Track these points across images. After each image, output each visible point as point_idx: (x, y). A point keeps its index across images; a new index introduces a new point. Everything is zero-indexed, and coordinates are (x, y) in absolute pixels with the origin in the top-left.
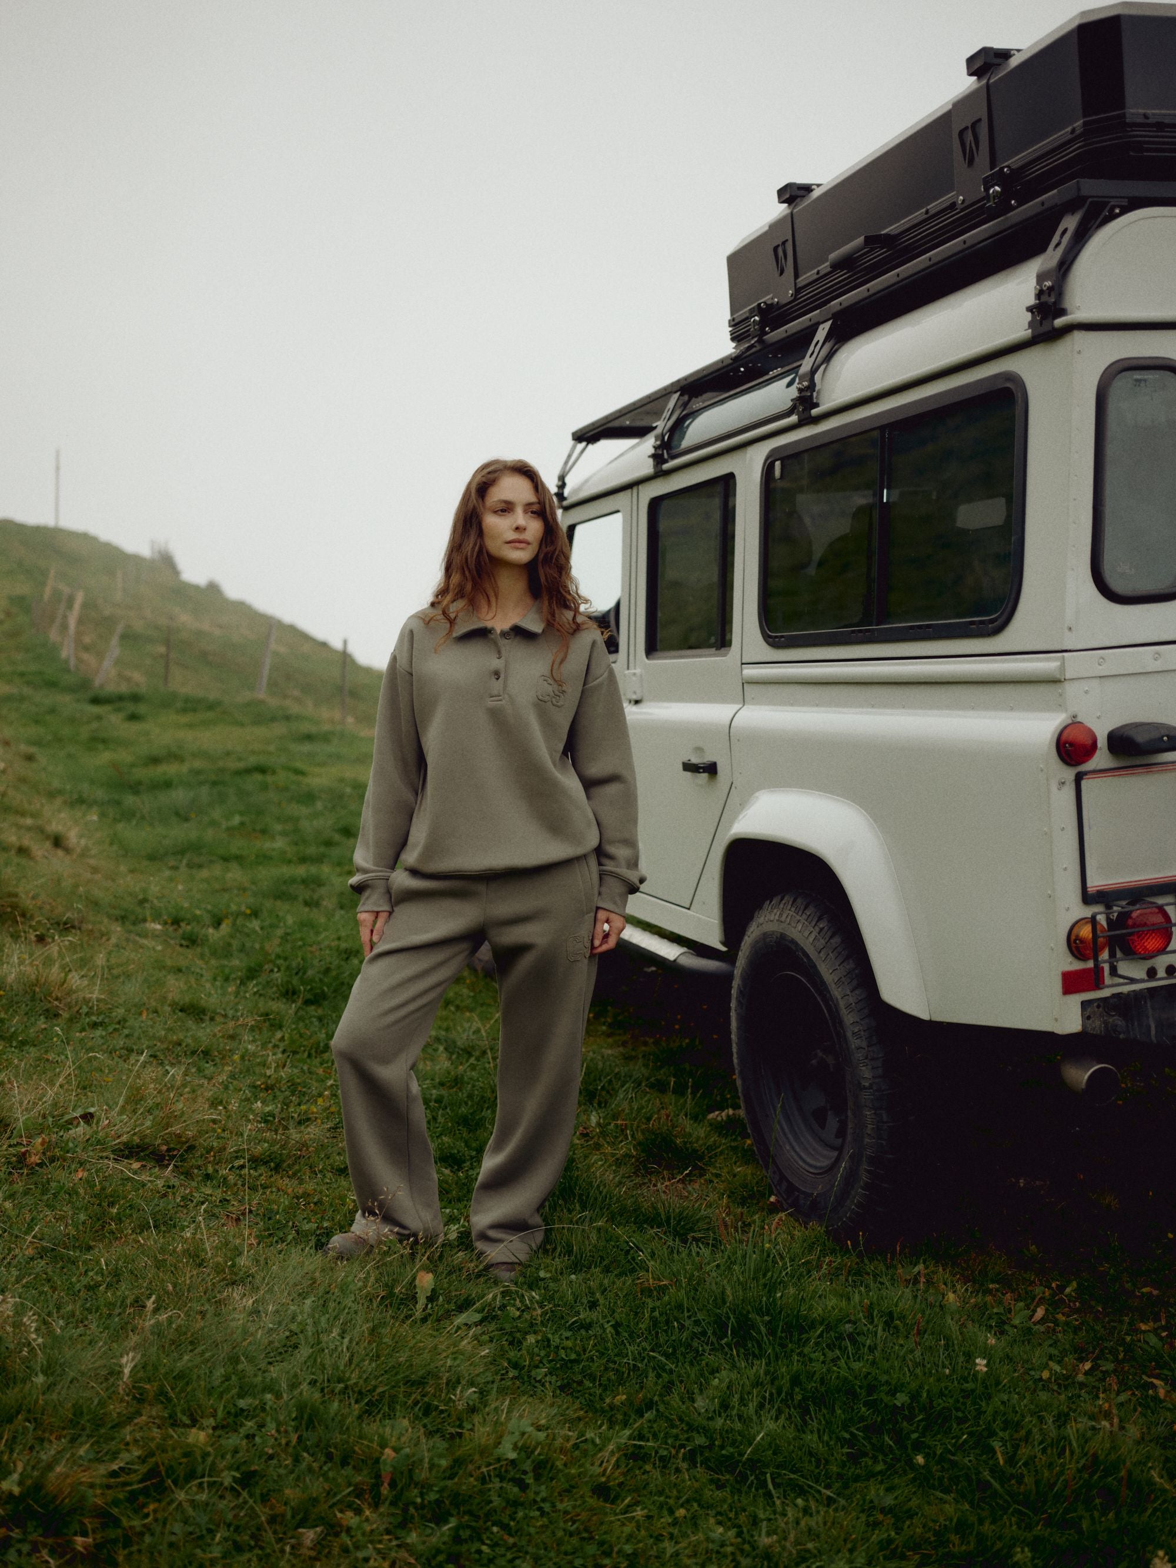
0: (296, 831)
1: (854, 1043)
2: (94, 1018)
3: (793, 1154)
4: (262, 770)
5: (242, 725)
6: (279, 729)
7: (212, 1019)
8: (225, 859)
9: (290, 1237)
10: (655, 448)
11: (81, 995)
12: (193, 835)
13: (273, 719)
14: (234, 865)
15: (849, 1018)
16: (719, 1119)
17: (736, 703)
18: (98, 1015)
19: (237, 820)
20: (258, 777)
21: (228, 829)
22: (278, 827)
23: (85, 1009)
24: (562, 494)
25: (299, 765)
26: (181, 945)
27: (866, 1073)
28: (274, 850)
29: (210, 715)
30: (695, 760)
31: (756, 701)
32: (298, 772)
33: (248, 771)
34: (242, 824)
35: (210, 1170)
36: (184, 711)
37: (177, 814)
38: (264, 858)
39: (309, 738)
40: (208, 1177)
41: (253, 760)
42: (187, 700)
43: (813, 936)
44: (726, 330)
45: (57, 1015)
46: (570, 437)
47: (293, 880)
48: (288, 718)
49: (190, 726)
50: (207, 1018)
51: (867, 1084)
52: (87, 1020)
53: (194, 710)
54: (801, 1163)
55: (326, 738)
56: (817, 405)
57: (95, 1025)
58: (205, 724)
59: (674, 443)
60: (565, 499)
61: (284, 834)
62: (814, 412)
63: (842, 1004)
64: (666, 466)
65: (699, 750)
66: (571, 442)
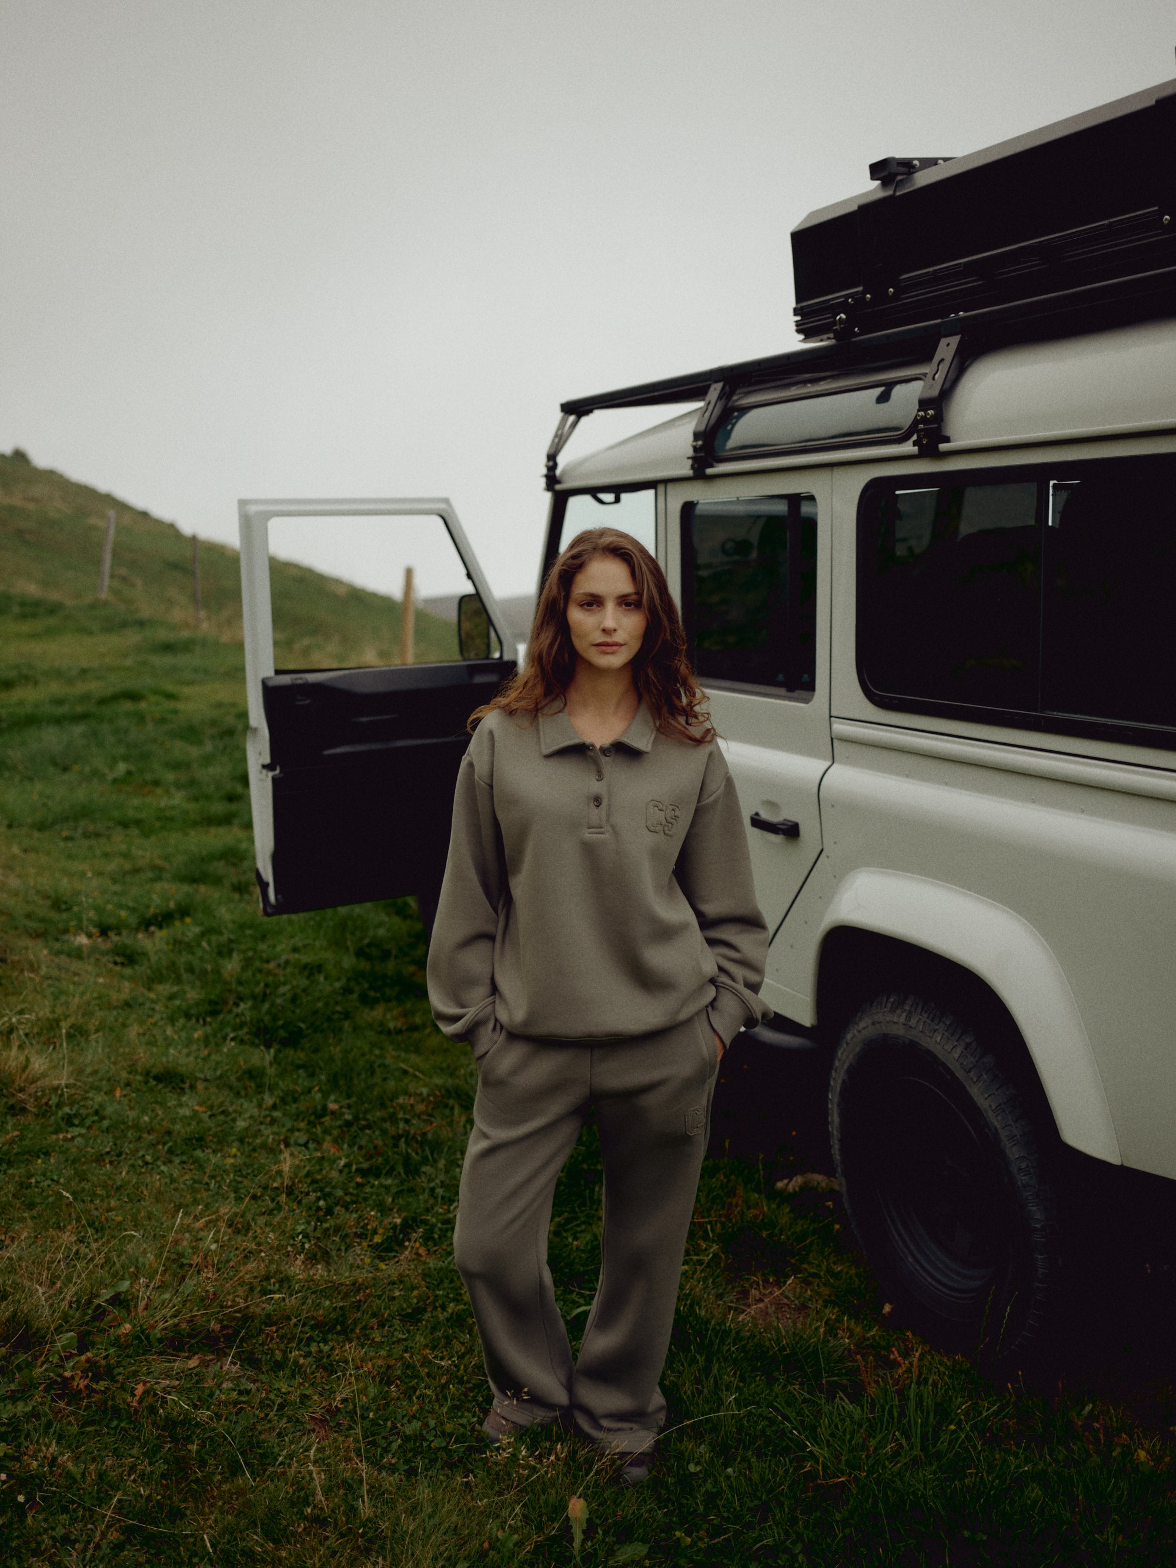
0: (192, 783)
1: (1022, 1179)
2: (67, 1110)
3: (918, 1267)
4: (133, 696)
5: (90, 633)
6: (133, 638)
7: (192, 1087)
8: (125, 824)
9: (395, 1446)
10: (695, 449)
11: (46, 1082)
12: (81, 795)
13: (124, 625)
14: (135, 831)
15: (1013, 1152)
16: (790, 1188)
17: (824, 758)
18: (71, 1105)
19: (122, 767)
20: (128, 706)
21: (115, 781)
22: (170, 776)
23: (54, 1100)
24: (554, 475)
25: (170, 688)
26: (116, 963)
27: (1037, 1214)
28: (173, 808)
29: (52, 621)
30: (765, 815)
31: (848, 761)
32: (170, 696)
33: (116, 698)
34: (129, 773)
35: (278, 1355)
36: (24, 616)
37: (55, 764)
38: (166, 820)
39: (168, 648)
40: (278, 1366)
41: (115, 683)
42: (23, 604)
43: (959, 1051)
44: (791, 320)
45: (24, 1110)
46: (559, 408)
47: (211, 857)
48: (141, 624)
49: (34, 636)
50: (187, 1085)
51: (1038, 1226)
52: (60, 1113)
53: (34, 616)
54: (929, 1280)
55: (186, 647)
56: (947, 440)
57: (69, 1120)
58: (50, 632)
59: (717, 443)
60: (559, 482)
61: (178, 786)
62: (943, 447)
63: (1003, 1134)
64: (709, 471)
65: (771, 804)
66: (559, 415)
